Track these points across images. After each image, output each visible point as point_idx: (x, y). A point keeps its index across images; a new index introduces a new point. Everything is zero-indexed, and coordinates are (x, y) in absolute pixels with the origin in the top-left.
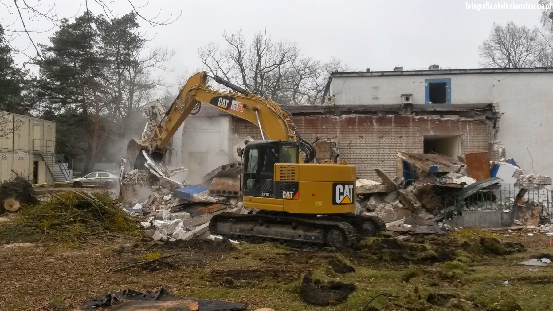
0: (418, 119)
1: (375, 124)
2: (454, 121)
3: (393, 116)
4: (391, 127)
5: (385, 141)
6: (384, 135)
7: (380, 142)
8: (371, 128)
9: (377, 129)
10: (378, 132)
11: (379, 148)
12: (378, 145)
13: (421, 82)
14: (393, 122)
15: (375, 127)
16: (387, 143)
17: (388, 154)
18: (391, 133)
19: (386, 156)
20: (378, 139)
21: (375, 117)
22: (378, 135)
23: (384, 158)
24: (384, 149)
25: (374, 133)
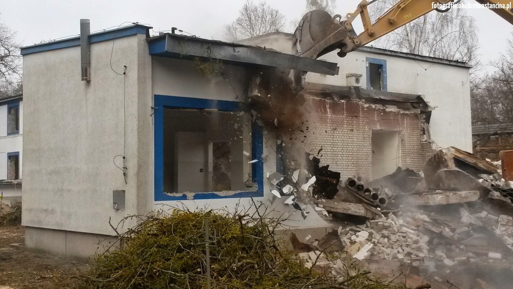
0: (367, 108)
1: (328, 110)
2: (395, 113)
3: (345, 101)
4: (344, 117)
5: (339, 135)
6: (337, 126)
7: (334, 136)
8: (325, 115)
9: (332, 118)
10: (332, 123)
11: (333, 143)
12: (332, 140)
13: (363, 61)
14: (345, 110)
15: (329, 116)
16: (340, 137)
17: (341, 153)
18: (344, 124)
19: (339, 155)
20: (332, 132)
21: (328, 101)
22: (332, 126)
23: (338, 158)
24: (337, 146)
25: (328, 123)
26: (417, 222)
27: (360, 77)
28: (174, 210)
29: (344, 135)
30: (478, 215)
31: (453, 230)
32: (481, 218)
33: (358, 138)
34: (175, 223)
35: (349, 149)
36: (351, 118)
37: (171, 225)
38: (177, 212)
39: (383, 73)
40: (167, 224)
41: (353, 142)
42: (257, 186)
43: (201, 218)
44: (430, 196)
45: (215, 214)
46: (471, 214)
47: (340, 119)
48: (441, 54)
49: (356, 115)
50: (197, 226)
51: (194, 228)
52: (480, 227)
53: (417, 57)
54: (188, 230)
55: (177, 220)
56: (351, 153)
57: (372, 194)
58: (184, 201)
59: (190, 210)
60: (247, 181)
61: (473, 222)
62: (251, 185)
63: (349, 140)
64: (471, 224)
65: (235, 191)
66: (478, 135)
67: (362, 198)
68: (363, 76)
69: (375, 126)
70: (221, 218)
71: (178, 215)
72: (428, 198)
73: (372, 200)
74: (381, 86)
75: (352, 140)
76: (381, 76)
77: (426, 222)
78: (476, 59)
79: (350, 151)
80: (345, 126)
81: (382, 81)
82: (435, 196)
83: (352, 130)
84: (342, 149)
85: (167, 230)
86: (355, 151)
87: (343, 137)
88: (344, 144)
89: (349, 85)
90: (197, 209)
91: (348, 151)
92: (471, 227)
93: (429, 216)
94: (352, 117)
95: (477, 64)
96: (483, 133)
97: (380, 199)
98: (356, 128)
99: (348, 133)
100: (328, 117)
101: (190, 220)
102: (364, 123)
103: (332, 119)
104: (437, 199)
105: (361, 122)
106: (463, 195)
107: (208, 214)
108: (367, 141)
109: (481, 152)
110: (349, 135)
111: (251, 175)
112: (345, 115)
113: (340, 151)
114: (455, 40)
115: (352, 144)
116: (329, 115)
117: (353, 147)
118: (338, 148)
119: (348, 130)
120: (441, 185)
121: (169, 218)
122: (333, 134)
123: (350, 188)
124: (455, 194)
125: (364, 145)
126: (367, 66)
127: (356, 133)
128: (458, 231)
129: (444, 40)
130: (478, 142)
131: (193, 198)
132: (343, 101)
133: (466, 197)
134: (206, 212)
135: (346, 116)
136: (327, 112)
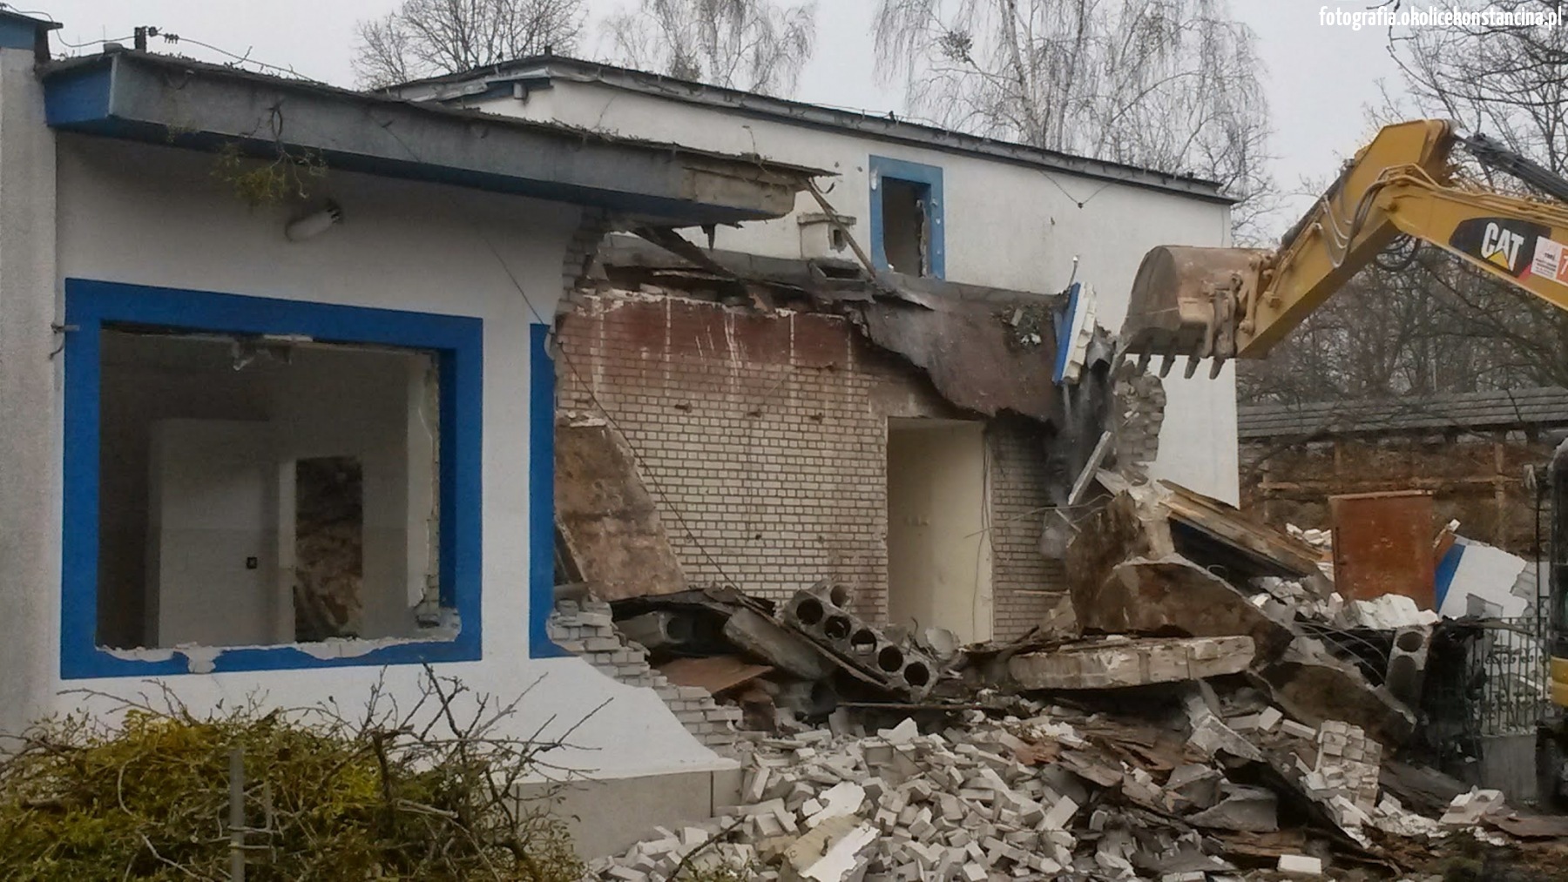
1: (732, 345)
3: (793, 313)
4: (789, 369)
5: (768, 434)
6: (764, 404)
7: (750, 437)
8: (720, 363)
9: (744, 374)
10: (745, 390)
11: (746, 466)
12: (744, 453)
13: (860, 170)
14: (792, 345)
15: (734, 365)
16: (774, 442)
17: (778, 501)
18: (789, 397)
19: (771, 510)
20: (745, 424)
21: (731, 310)
22: (745, 402)
23: (765, 518)
24: (763, 476)
25: (730, 393)
26: (1035, 748)
27: (847, 224)
28: (131, 714)
29: (788, 435)
30: (1247, 722)
31: (1162, 778)
32: (1261, 732)
33: (839, 446)
34: (131, 764)
35: (804, 485)
36: (814, 372)
37: (113, 772)
38: (140, 720)
39: (929, 213)
40: (100, 766)
41: (820, 462)
42: (457, 620)
43: (232, 743)
44: (1083, 656)
45: (289, 726)
46: (1225, 719)
47: (772, 377)
48: (1136, 150)
49: (831, 363)
50: (216, 772)
51: (206, 779)
52: (1253, 764)
53: (1052, 161)
54: (179, 787)
55: (140, 752)
56: (815, 502)
57: (879, 650)
58: (172, 680)
59: (190, 713)
60: (422, 601)
61: (1230, 747)
62: (433, 619)
63: (806, 452)
64: (1221, 755)
65: (374, 638)
66: (1265, 440)
67: (846, 666)
68: (858, 221)
69: (901, 405)
70: (312, 741)
71: (146, 733)
72: (1079, 667)
73: (880, 671)
74: (924, 260)
75: (816, 453)
76: (923, 224)
77: (1066, 747)
78: (1258, 170)
79: (810, 494)
80: (793, 402)
81: (925, 243)
82: (1104, 656)
83: (817, 418)
84: (778, 485)
85: (99, 789)
86: (829, 495)
87: (784, 443)
88: (786, 468)
89: (808, 255)
90: (219, 707)
91: (801, 494)
92: (1222, 766)
93: (1078, 725)
94: (819, 369)
95: (1261, 190)
96: (1283, 432)
97: (910, 667)
98: (834, 410)
99: (804, 428)
100: (729, 369)
101: (193, 750)
102: (861, 391)
103: (744, 378)
104: (1110, 667)
105: (850, 391)
106: (1199, 653)
107: (261, 725)
108: (871, 456)
109: (1272, 498)
110: (807, 436)
111: (436, 582)
112: (792, 361)
113: (773, 493)
114: (1185, 101)
115: (815, 470)
116: (735, 362)
117: (819, 478)
118: (766, 484)
119: (802, 416)
120: (1127, 618)
121: (108, 744)
122: (748, 432)
123: (803, 627)
124: (1170, 648)
125: (861, 472)
126: (874, 187)
127: (832, 429)
128: (1177, 780)
129: (1148, 101)
130: (1265, 465)
131: (214, 666)
132: (784, 312)
133: (1209, 660)
134: (254, 718)
135: (797, 367)
136: (729, 351)
